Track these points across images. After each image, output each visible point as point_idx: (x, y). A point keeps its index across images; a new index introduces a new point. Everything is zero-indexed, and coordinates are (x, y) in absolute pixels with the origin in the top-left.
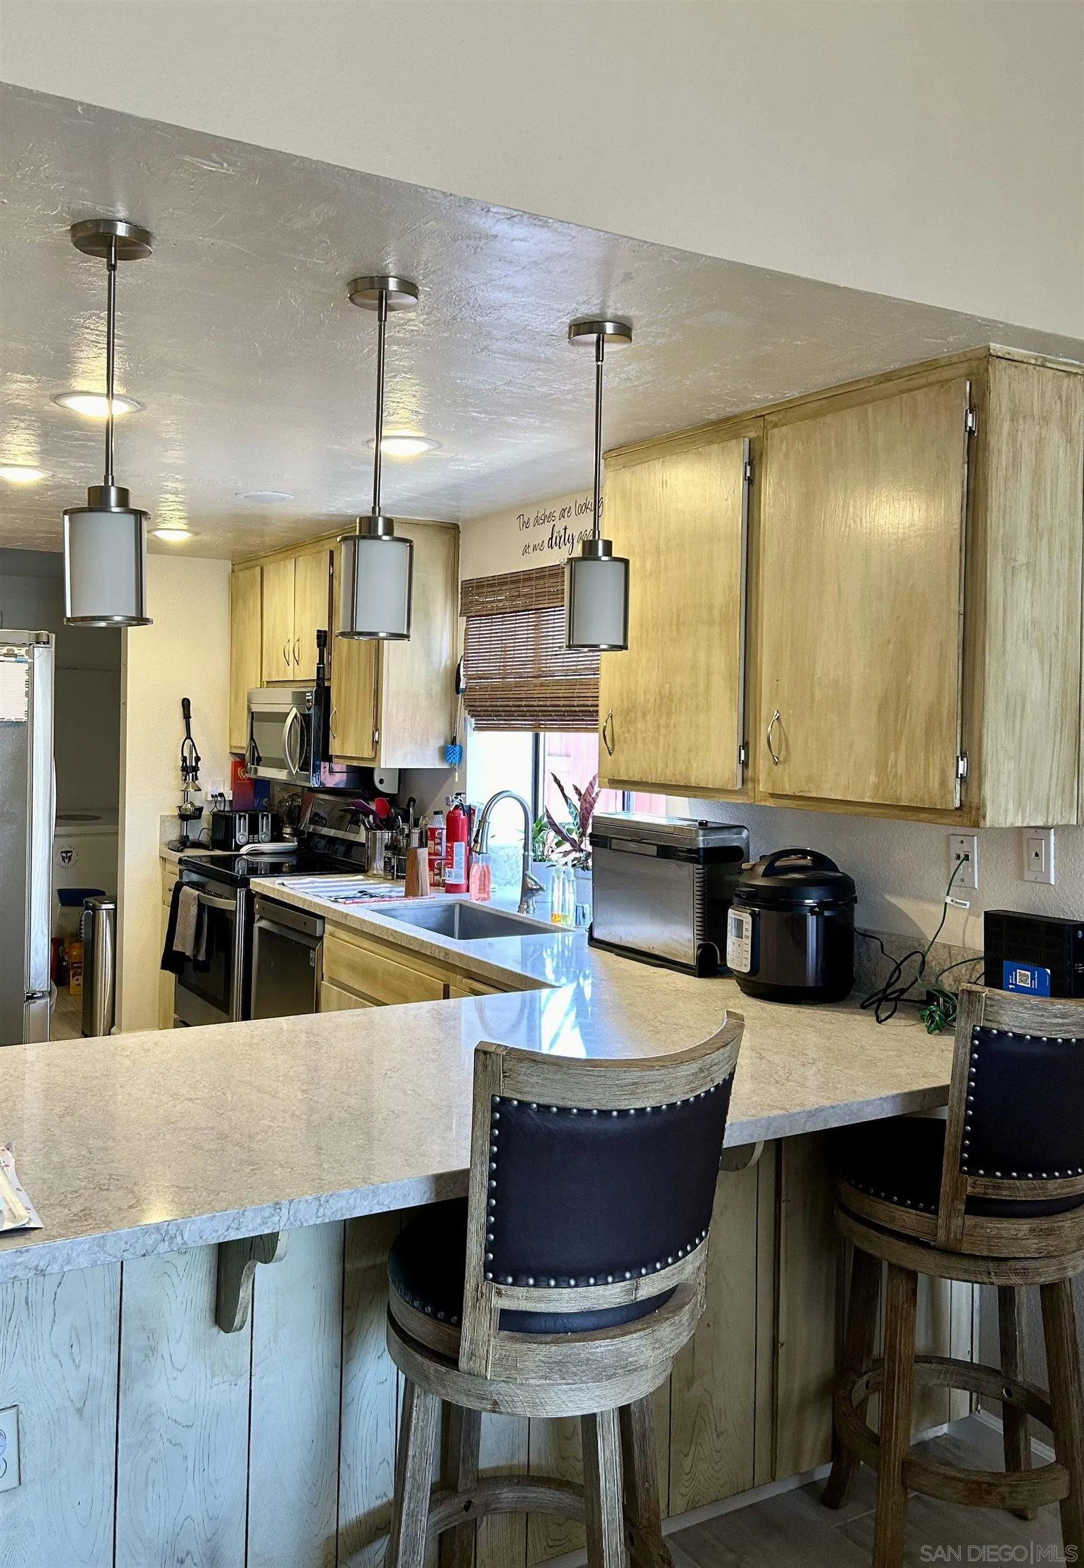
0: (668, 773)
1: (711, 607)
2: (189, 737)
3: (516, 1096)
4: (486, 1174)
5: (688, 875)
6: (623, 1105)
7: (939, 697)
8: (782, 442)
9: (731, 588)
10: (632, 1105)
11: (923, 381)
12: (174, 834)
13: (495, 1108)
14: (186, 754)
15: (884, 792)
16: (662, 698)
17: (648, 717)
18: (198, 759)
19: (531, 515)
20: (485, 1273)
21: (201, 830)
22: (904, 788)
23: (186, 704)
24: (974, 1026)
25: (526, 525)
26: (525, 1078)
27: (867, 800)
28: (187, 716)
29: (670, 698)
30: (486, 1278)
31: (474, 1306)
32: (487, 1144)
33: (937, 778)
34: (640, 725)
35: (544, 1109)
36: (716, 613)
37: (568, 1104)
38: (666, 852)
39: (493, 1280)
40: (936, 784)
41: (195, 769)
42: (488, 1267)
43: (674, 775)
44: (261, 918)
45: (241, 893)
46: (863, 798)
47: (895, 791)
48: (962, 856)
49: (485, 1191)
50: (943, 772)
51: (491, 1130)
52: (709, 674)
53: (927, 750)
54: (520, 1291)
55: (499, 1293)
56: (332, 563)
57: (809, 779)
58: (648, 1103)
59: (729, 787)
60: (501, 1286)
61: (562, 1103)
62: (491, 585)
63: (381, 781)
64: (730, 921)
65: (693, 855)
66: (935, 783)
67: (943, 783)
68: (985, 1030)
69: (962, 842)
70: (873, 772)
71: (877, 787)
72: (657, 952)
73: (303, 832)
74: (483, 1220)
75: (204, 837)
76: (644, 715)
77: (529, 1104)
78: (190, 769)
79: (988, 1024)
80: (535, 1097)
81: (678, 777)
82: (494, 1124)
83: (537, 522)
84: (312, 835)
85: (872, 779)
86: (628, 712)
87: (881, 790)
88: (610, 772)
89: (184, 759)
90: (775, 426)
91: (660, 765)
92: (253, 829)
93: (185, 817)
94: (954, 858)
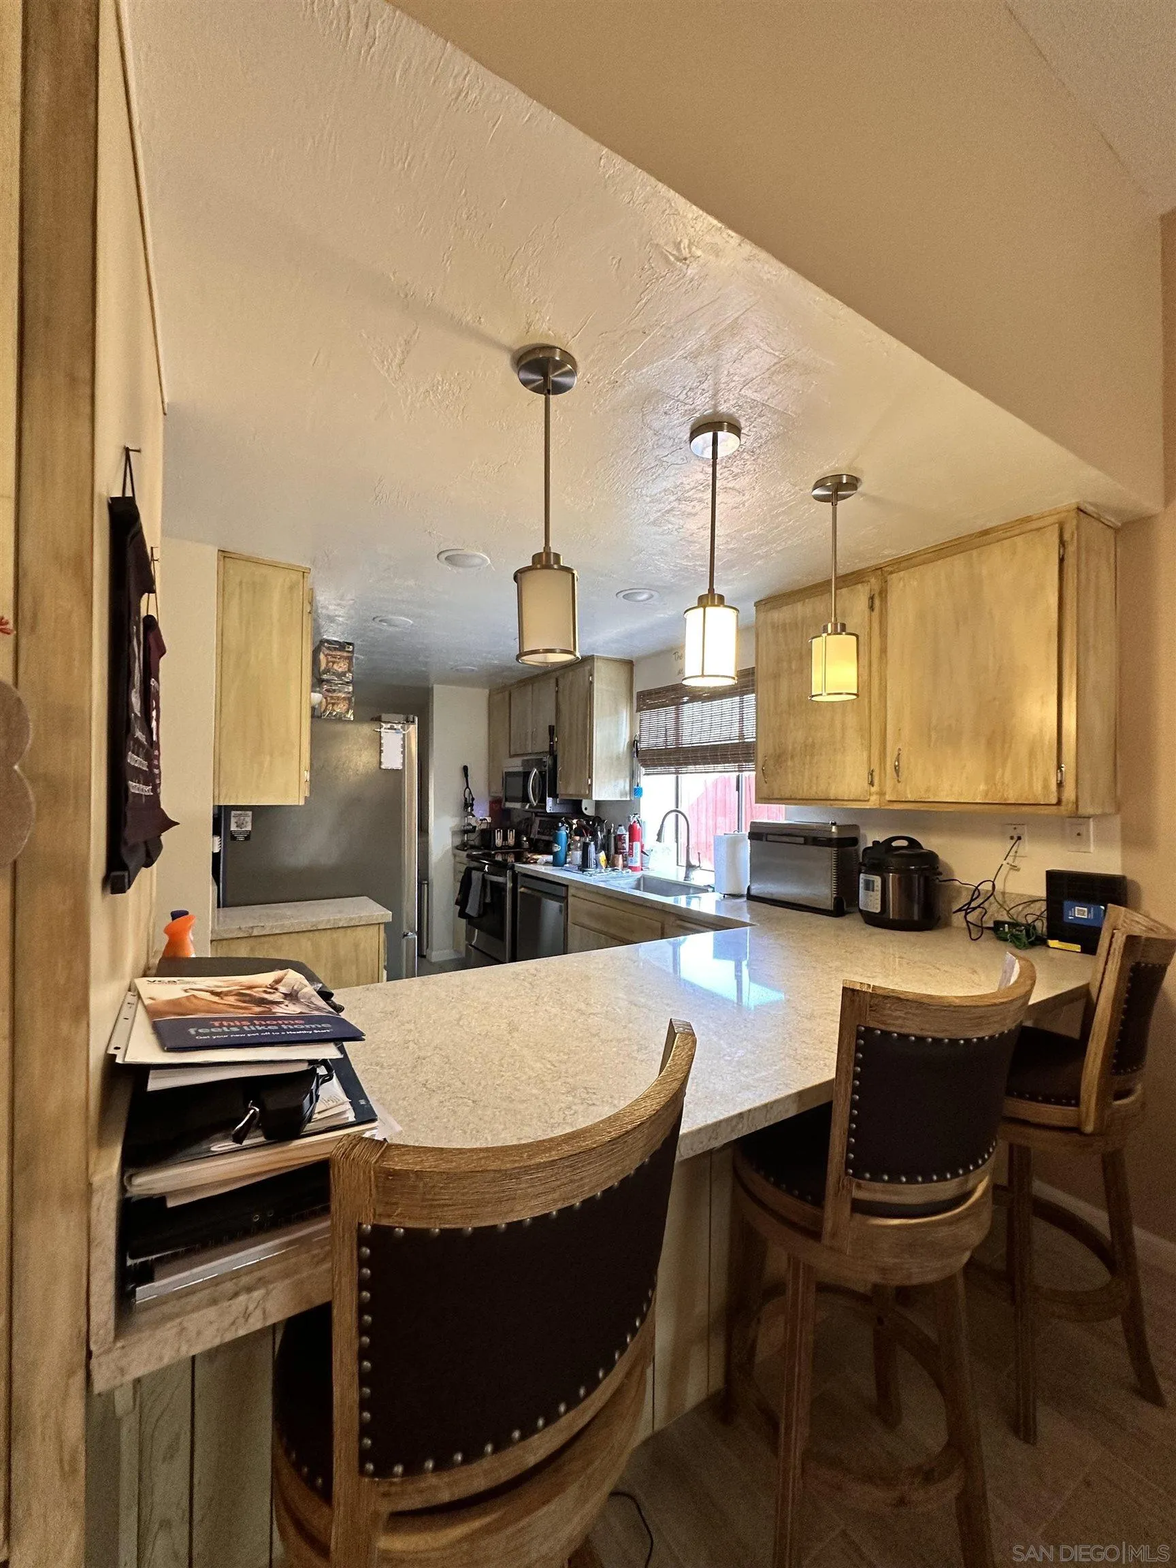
2: (468, 787)
3: (879, 1027)
4: (850, 1090)
5: (828, 856)
6: (969, 1035)
8: (900, 582)
10: (974, 1035)
11: (1017, 532)
12: (458, 841)
13: (859, 1035)
14: (466, 796)
15: (992, 796)
16: (806, 746)
17: (796, 759)
18: (473, 799)
20: (846, 1168)
21: (474, 839)
22: (1011, 792)
23: (465, 769)
25: (680, 658)
26: (890, 1012)
27: (978, 801)
28: (466, 775)
29: (813, 745)
30: (847, 1174)
31: (836, 1194)
32: (852, 1065)
35: (903, 1037)
37: (925, 1033)
38: (810, 841)
39: (854, 1175)
40: (1040, 788)
41: (471, 805)
42: (849, 1164)
43: (816, 793)
44: (521, 888)
45: (509, 873)
46: (975, 800)
47: (1003, 796)
48: (1016, 837)
49: (848, 1103)
51: (856, 1053)
54: (878, 1186)
55: (859, 1186)
56: (557, 685)
57: (928, 790)
58: (985, 1034)
59: (861, 799)
60: (861, 1181)
61: (918, 1033)
62: (657, 693)
63: (586, 809)
64: (861, 881)
65: (829, 842)
67: (1044, 787)
69: (1015, 829)
70: (982, 783)
71: (986, 793)
72: (801, 902)
73: (532, 839)
74: (846, 1126)
75: (477, 843)
76: (792, 757)
77: (890, 1033)
78: (468, 805)
80: (895, 1029)
81: (820, 794)
82: (858, 1049)
84: (538, 840)
85: (982, 787)
86: (779, 756)
87: (990, 794)
88: (765, 792)
89: (465, 799)
90: (891, 573)
91: (806, 787)
92: (505, 838)
93: (466, 832)
94: (1009, 838)
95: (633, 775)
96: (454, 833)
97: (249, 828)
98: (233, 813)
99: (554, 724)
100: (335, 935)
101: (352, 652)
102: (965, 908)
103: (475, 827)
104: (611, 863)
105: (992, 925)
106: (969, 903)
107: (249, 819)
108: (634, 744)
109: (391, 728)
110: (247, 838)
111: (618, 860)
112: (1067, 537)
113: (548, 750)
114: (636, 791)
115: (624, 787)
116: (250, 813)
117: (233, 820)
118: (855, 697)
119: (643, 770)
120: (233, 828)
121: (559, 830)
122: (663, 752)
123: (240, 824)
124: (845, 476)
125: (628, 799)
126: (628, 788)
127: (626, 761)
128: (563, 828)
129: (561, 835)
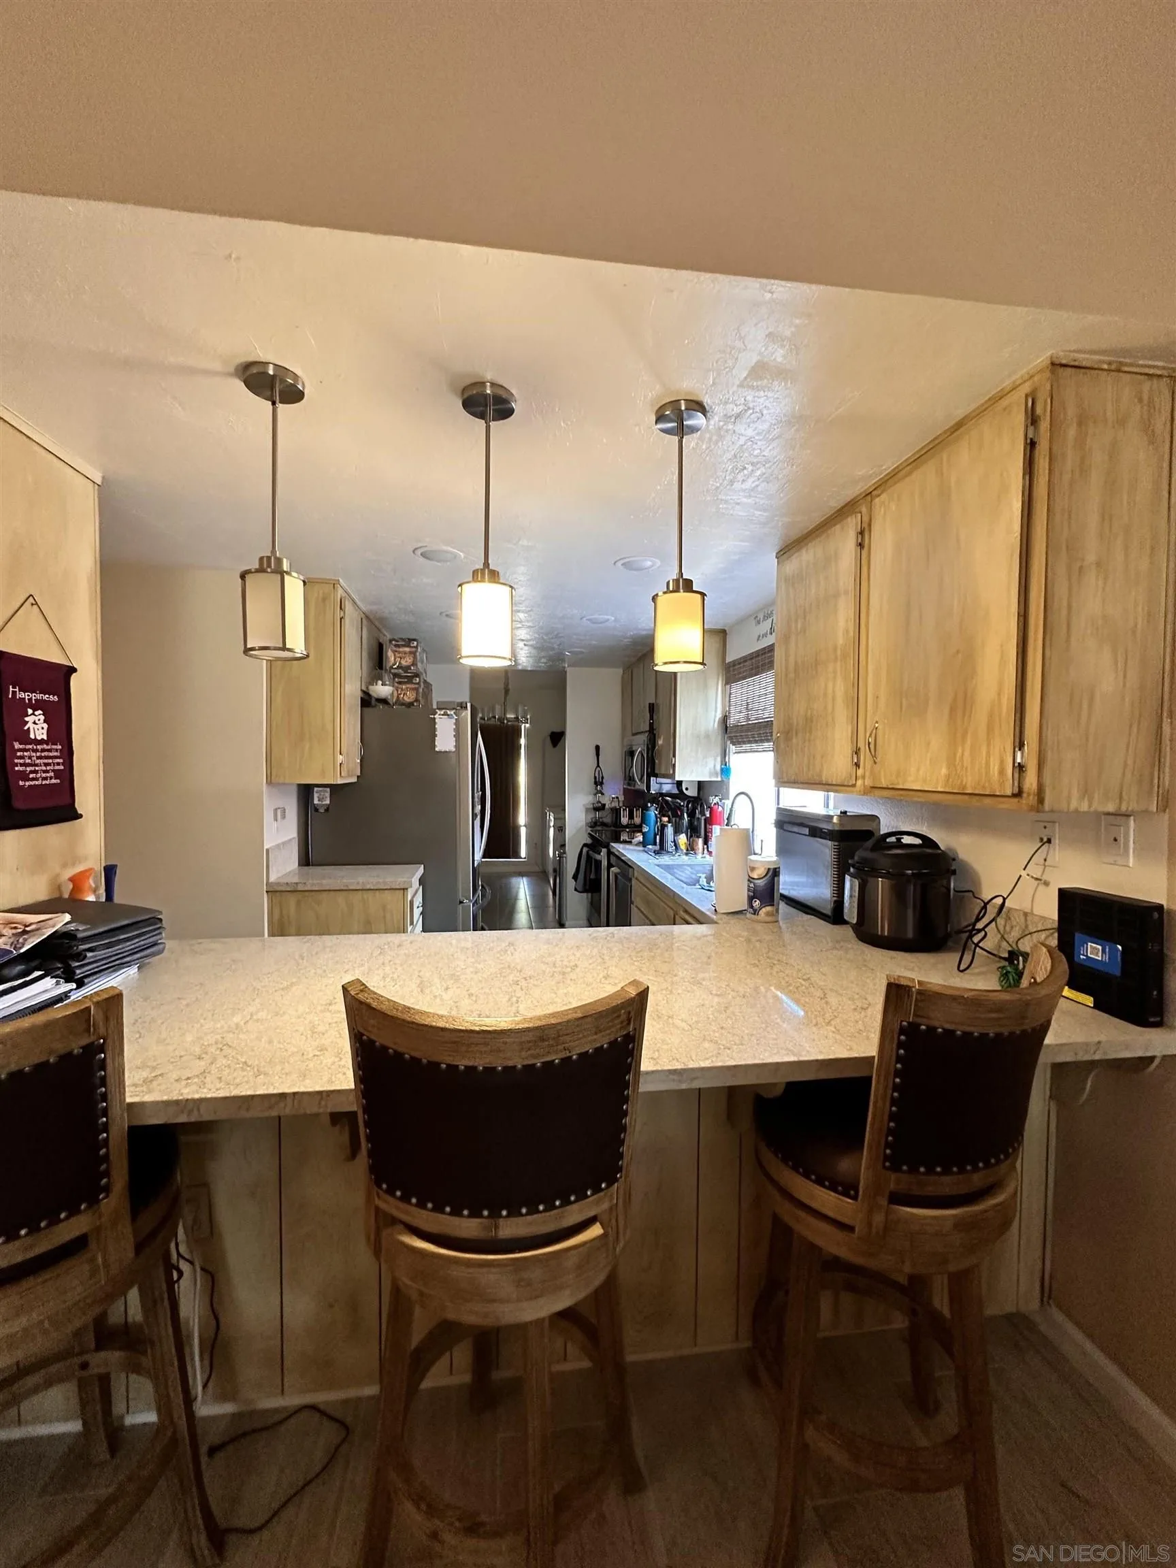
0: (810, 775)
1: (835, 649)
2: (598, 766)
5: (828, 851)
7: (999, 695)
8: (880, 507)
9: (847, 631)
12: (590, 818)
14: (597, 775)
15: (953, 782)
16: (806, 720)
17: (799, 735)
18: (604, 778)
19: (761, 616)
21: (603, 816)
22: (970, 778)
23: (597, 748)
24: (902, 1021)
25: (759, 622)
27: (940, 789)
28: (598, 755)
29: (811, 719)
33: (996, 768)
34: (794, 740)
36: (839, 652)
38: (815, 832)
40: (996, 773)
41: (602, 784)
43: (812, 775)
44: (615, 867)
45: (604, 851)
46: (937, 788)
47: (962, 781)
48: (1045, 840)
50: (1002, 762)
52: (834, 699)
53: (989, 745)
57: (899, 774)
59: (846, 784)
62: (740, 664)
63: (687, 789)
64: (846, 884)
65: (831, 835)
66: (995, 769)
67: (1002, 772)
68: (914, 1026)
69: (1045, 827)
70: (944, 765)
71: (948, 777)
72: (809, 904)
75: (604, 820)
76: (796, 733)
78: (598, 782)
79: (919, 1020)
81: (815, 777)
83: (764, 620)
85: (944, 771)
86: (787, 732)
87: (951, 780)
89: (595, 778)
90: (879, 496)
92: (631, 817)
93: (596, 809)
94: (1038, 840)
95: (724, 754)
96: (587, 810)
97: (328, 802)
98: (316, 789)
99: (653, 701)
100: (366, 895)
101: (416, 647)
102: (970, 928)
103: (604, 805)
104: (691, 848)
105: (1006, 955)
106: (974, 924)
107: (328, 795)
108: (725, 719)
109: (445, 714)
110: (327, 810)
111: (697, 844)
112: (1039, 411)
113: (648, 729)
114: (725, 770)
115: (715, 766)
116: (328, 789)
117: (316, 795)
118: (701, 667)
119: (733, 748)
120: (316, 801)
121: (647, 810)
122: (745, 728)
123: (321, 799)
124: (682, 402)
125: (719, 779)
126: (718, 768)
127: (717, 738)
128: (653, 808)
129: (650, 815)
